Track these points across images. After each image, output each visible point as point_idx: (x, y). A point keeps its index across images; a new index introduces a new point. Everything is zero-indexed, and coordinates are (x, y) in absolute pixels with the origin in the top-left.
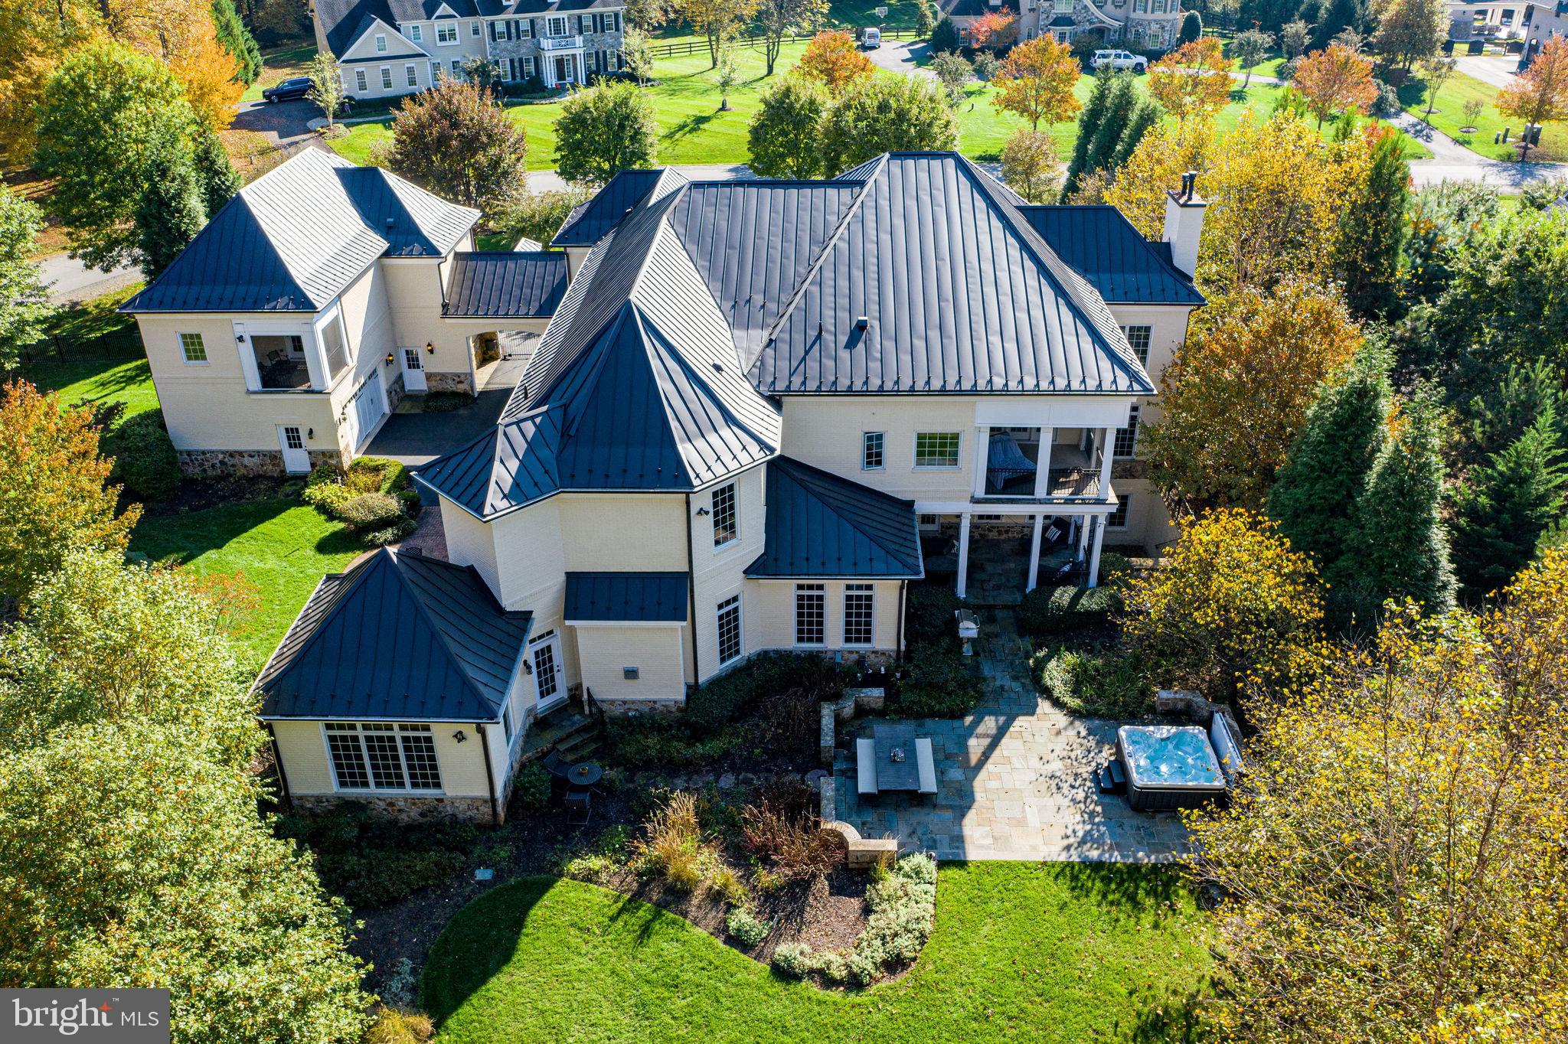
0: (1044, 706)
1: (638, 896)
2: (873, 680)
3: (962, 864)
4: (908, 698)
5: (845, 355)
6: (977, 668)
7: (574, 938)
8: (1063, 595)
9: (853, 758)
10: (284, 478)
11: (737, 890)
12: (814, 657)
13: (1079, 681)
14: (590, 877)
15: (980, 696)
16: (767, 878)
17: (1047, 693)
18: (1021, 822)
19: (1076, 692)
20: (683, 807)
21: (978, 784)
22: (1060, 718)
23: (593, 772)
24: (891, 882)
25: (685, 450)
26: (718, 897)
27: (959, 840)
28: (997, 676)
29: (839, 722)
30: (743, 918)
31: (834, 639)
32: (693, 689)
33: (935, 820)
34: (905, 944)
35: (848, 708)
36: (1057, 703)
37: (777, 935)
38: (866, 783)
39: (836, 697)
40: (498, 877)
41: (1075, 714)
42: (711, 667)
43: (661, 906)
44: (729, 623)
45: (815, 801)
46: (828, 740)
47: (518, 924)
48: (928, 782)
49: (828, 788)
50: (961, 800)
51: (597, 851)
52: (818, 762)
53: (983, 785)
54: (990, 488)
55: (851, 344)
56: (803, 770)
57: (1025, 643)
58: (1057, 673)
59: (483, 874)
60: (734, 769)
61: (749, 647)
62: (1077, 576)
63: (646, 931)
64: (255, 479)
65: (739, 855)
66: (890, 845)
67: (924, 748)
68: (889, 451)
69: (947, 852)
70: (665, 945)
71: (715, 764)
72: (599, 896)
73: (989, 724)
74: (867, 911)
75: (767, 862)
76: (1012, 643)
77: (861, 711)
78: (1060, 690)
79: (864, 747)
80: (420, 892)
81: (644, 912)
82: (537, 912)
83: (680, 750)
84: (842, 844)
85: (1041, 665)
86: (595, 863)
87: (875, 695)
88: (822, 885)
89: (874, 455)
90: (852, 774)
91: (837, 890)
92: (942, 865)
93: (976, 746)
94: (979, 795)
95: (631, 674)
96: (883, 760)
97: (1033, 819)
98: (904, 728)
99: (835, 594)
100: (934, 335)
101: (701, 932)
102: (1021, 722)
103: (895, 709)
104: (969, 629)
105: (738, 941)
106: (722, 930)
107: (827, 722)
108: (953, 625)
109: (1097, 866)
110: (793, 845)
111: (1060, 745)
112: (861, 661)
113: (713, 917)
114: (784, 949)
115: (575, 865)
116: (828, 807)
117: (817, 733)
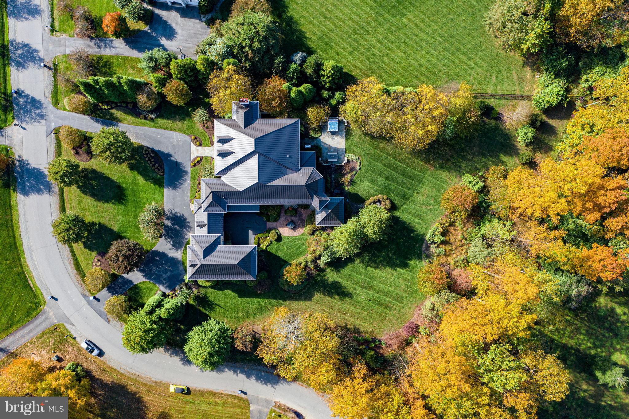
6: (314, 145)
7: (356, 189)
9: (331, 162)
11: (350, 174)
13: (315, 133)
14: (348, 188)
15: (318, 145)
24: (350, 158)
27: (343, 150)
35: (323, 162)
36: (320, 136)
38: (336, 160)
39: (321, 164)
43: (352, 182)
45: (339, 166)
46: (329, 165)
49: (337, 164)
52: (333, 166)
63: (355, 183)
65: (346, 174)
67: (330, 153)
70: (357, 181)
72: (351, 187)
73: (323, 144)
74: (353, 161)
75: (347, 171)
78: (317, 135)
79: (329, 160)
82: (352, 192)
84: (345, 163)
85: (313, 137)
90: (334, 162)
91: (351, 164)
92: (346, 153)
96: (333, 158)
97: (339, 141)
98: (326, 156)
101: (355, 177)
102: (323, 141)
103: (323, 156)
105: (356, 174)
107: (326, 165)
111: (327, 137)
114: (357, 169)
115: (346, 190)
116: (341, 164)
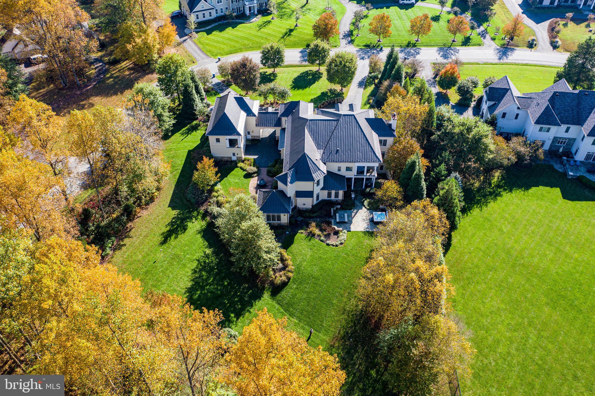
0: (364, 208)
1: (308, 235)
2: (339, 204)
3: (350, 231)
4: (344, 207)
5: (335, 155)
6: (354, 201)
7: (301, 240)
8: (368, 190)
9: (336, 216)
10: (232, 162)
11: (321, 235)
12: (330, 200)
13: (369, 204)
14: (302, 233)
15: (354, 206)
16: (325, 233)
17: (364, 206)
18: (358, 226)
19: (368, 206)
20: (314, 224)
21: (353, 220)
22: (366, 210)
23: (300, 219)
24: (341, 234)
25: (313, 175)
26: (319, 236)
27: (350, 228)
28: (357, 203)
29: (334, 211)
30: (322, 238)
31: (333, 197)
32: (313, 206)
33: (347, 225)
34: (343, 241)
35: (335, 209)
36: (366, 208)
37: (327, 240)
38: (338, 220)
39: (333, 207)
40: (290, 233)
41: (368, 209)
42: (315, 202)
43: (311, 237)
44: (318, 196)
45: (331, 223)
46: (332, 214)
47: (294, 239)
48: (346, 220)
49: (333, 221)
50: (350, 222)
51: (302, 230)
52: (331, 217)
53: (354, 220)
54: (357, 174)
55: (336, 154)
56: (329, 218)
57: (362, 197)
58: (366, 203)
59: (287, 233)
60: (319, 218)
61: (320, 199)
62: (371, 186)
63: (310, 240)
64: (227, 161)
65: (321, 230)
66: (341, 229)
67: (346, 215)
68: (342, 169)
69: (348, 230)
70: (313, 241)
71: (316, 217)
72: (303, 235)
73: (355, 211)
74: (338, 237)
75: (325, 231)
76: (359, 197)
77: (337, 209)
78: (366, 206)
80: (280, 235)
81: (310, 237)
82: (296, 237)
83: (312, 215)
84: (335, 229)
85: (364, 201)
86: (302, 231)
87: (339, 206)
88: (332, 234)
89: (339, 170)
90: (336, 219)
91: (334, 234)
92: (348, 231)
93: (353, 214)
94: (353, 222)
95: (304, 204)
96: (340, 217)
97: (360, 225)
98: (343, 212)
99: (333, 192)
100: (349, 152)
101: (317, 240)
102: (360, 211)
103: (342, 208)
104: (353, 196)
105: (322, 241)
106: (320, 240)
107: (332, 211)
108: (351, 195)
109: (368, 232)
110: (328, 229)
111: (365, 214)
112: (337, 201)
113: (319, 238)
114: (328, 242)
115: (300, 231)
116: (333, 224)
117: (331, 212)
